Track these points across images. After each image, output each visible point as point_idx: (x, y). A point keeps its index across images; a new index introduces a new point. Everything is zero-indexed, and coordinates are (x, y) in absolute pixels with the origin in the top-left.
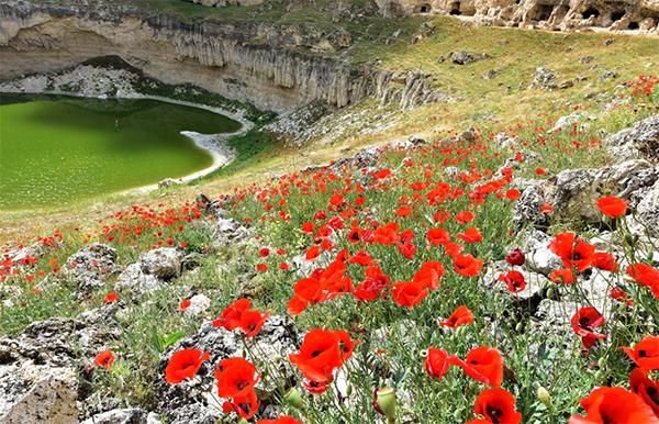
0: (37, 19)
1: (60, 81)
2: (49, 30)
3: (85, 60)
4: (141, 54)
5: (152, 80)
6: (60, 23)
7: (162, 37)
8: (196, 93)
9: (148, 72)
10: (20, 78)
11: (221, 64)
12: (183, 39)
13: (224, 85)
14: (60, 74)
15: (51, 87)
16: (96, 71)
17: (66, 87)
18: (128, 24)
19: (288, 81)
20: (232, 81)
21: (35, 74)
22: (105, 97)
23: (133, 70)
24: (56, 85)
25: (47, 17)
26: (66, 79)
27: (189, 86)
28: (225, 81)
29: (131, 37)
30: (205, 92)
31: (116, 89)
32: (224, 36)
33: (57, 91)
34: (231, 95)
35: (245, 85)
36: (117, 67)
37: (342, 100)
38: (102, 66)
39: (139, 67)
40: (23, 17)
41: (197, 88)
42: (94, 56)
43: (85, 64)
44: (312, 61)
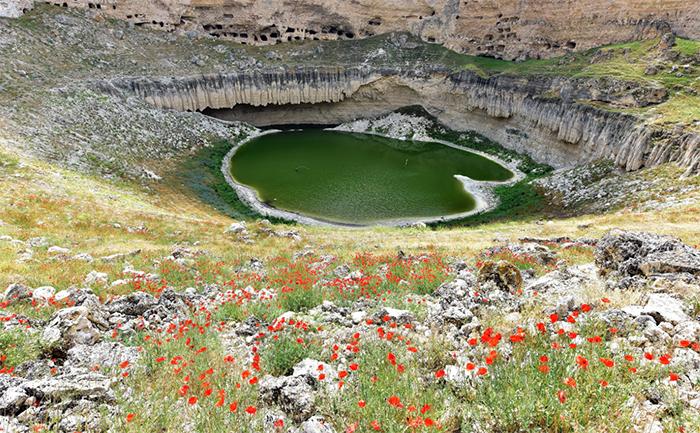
0: (373, 78)
1: (377, 124)
2: (378, 86)
3: (397, 108)
4: (439, 104)
5: (443, 127)
6: (386, 81)
7: (459, 90)
8: (478, 140)
9: (443, 120)
10: (353, 121)
11: (507, 115)
12: (477, 92)
13: (505, 135)
14: (378, 119)
15: (370, 129)
16: (403, 117)
17: (380, 130)
18: (435, 79)
19: (573, 136)
20: (514, 132)
21: (362, 119)
22: (404, 138)
23: (430, 118)
24: (373, 128)
25: (379, 76)
26: (381, 123)
27: (473, 134)
28: (507, 131)
29: (434, 90)
30: (487, 140)
31: (413, 133)
32: (516, 89)
33: (373, 132)
34: (509, 145)
35: (526, 136)
36: (418, 115)
37: (633, 163)
38: (408, 114)
39: (435, 115)
40: (364, 77)
41: (479, 136)
42: (404, 105)
43: (396, 112)
44: (606, 117)
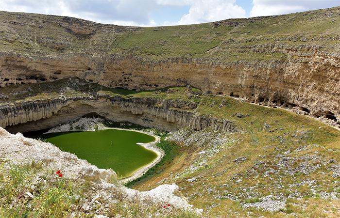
0: (69, 102)
1: (75, 125)
2: (72, 106)
3: (82, 115)
4: (105, 111)
5: (110, 121)
6: (76, 103)
7: (115, 104)
8: (130, 125)
9: (108, 118)
10: (59, 126)
11: (141, 113)
12: (124, 105)
13: (142, 121)
14: (74, 122)
15: (71, 128)
16: (88, 119)
17: (77, 128)
18: (101, 100)
19: (173, 120)
20: (146, 120)
21: (65, 123)
22: (94, 130)
23: (102, 117)
24: (73, 127)
25: (72, 101)
26: (77, 124)
27: (126, 122)
28: (143, 120)
29: (102, 105)
30: (133, 124)
31: (98, 127)
32: (143, 103)
33: (74, 130)
34: (146, 125)
35: (152, 121)
36: (96, 117)
37: (198, 128)
38: (90, 117)
39: (104, 116)
40: (64, 102)
41: (130, 123)
42: (86, 113)
43: (83, 117)
44: (182, 113)
